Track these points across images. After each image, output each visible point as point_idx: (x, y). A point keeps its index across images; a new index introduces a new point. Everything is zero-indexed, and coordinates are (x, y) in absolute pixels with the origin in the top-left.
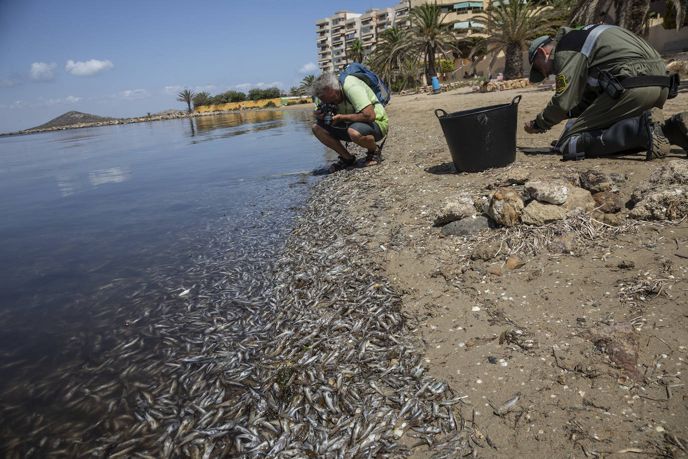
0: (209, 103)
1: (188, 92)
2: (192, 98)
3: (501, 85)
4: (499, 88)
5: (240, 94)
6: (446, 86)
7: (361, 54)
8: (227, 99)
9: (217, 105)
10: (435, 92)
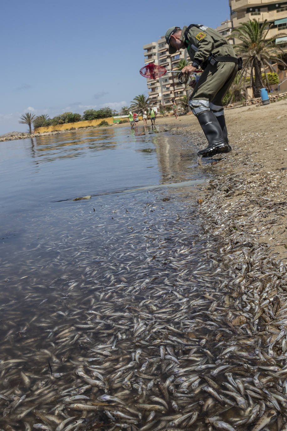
0: (48, 125)
1: (29, 114)
2: (33, 120)
5: (75, 115)
6: (274, 96)
8: (64, 120)
9: (55, 125)
10: (265, 103)
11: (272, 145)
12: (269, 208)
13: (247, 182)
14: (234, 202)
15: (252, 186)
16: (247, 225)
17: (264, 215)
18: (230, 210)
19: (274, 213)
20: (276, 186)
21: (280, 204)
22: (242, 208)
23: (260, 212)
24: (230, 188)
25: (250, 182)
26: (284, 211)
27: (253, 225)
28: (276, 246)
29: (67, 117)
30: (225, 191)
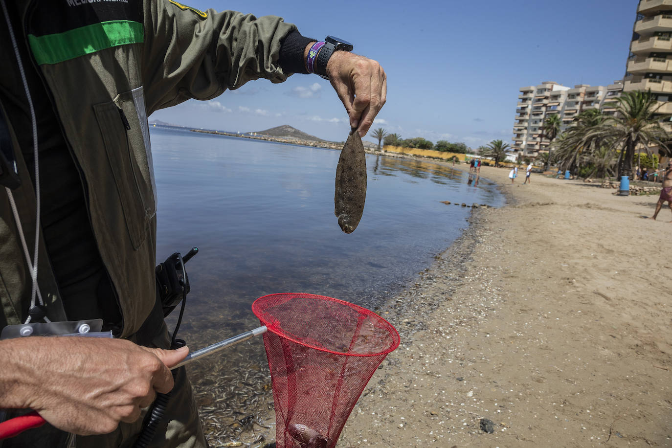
0: (398, 145)
1: (382, 130)
2: (384, 136)
5: (428, 142)
6: (637, 188)
7: (556, 129)
8: (415, 145)
9: (404, 147)
10: (622, 194)
29: (418, 142)
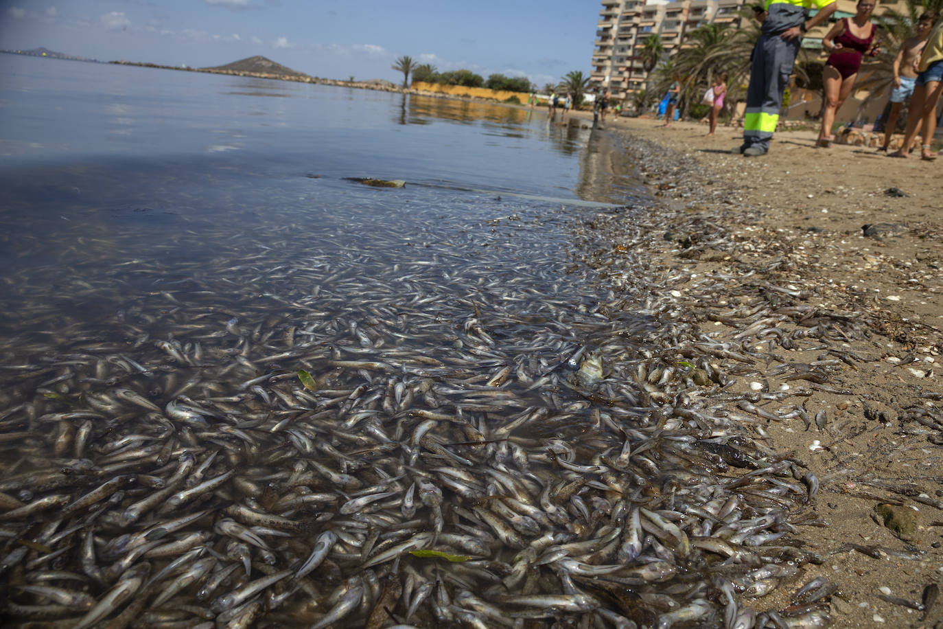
1: (409, 59)
2: (413, 68)
3: (872, 139)
4: (868, 142)
5: (476, 77)
7: (656, 54)
8: (458, 80)
9: (442, 84)
11: (779, 184)
12: (799, 320)
13: (736, 236)
14: (698, 275)
15: (747, 248)
16: (733, 358)
17: (786, 339)
18: (685, 293)
19: (816, 342)
20: (806, 263)
21: (834, 319)
22: (719, 297)
23: (773, 325)
24: (695, 240)
25: (743, 239)
26: (845, 345)
27: (750, 362)
28: (843, 492)
29: (462, 76)
30: (680, 241)
